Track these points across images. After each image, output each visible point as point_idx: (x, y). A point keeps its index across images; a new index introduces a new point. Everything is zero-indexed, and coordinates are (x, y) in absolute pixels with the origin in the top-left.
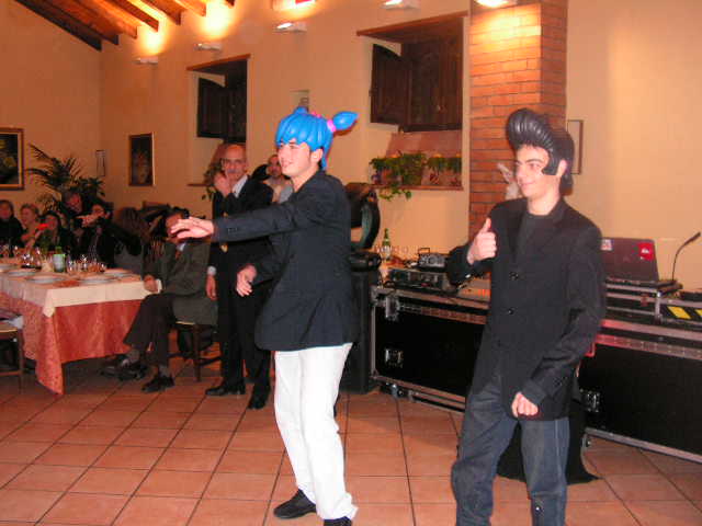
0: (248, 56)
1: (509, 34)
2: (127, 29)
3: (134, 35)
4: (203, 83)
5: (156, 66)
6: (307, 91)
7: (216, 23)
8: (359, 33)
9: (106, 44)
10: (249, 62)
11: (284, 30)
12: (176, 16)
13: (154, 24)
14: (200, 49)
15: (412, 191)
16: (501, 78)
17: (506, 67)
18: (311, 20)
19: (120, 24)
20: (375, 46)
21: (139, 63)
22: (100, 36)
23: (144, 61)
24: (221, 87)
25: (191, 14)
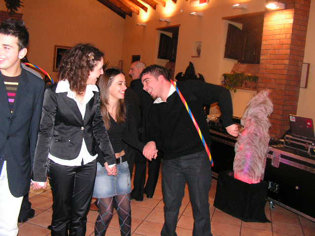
0: (179, 25)
1: (280, 22)
2: (135, 11)
3: (138, 13)
4: (162, 36)
5: (144, 27)
6: (201, 42)
7: (169, 10)
8: (223, 18)
9: (127, 16)
10: (180, 28)
11: (193, 15)
12: (154, 7)
13: (145, 9)
14: (161, 21)
15: (237, 90)
16: (274, 42)
17: (277, 37)
18: (205, 11)
19: (132, 8)
20: (229, 24)
21: (138, 25)
22: (126, 14)
23: (139, 24)
24: (170, 38)
25: (160, 6)
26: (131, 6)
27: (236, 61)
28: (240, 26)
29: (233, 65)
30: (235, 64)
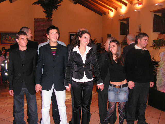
0: (129, 17)
3: (108, 13)
4: (121, 23)
5: (112, 19)
6: (140, 25)
7: (123, 10)
8: (151, 12)
9: (103, 15)
10: (130, 19)
11: (135, 12)
12: (116, 9)
13: (112, 11)
14: (120, 16)
15: (160, 47)
18: (142, 9)
20: (154, 15)
22: (102, 14)
23: (109, 18)
24: (126, 24)
25: (119, 8)
26: (104, 10)
27: (159, 33)
28: (160, 15)
29: (158, 35)
30: (159, 35)
